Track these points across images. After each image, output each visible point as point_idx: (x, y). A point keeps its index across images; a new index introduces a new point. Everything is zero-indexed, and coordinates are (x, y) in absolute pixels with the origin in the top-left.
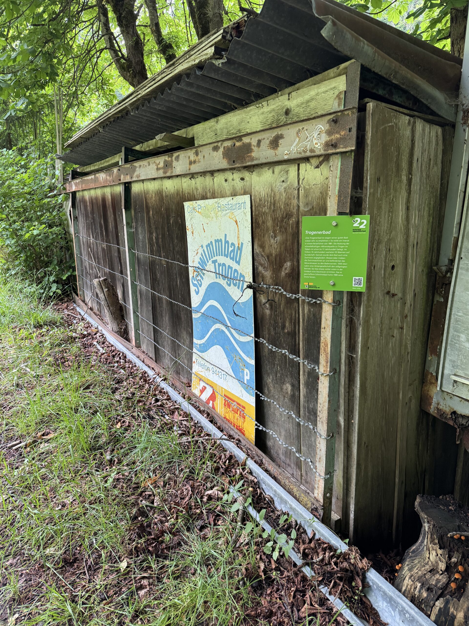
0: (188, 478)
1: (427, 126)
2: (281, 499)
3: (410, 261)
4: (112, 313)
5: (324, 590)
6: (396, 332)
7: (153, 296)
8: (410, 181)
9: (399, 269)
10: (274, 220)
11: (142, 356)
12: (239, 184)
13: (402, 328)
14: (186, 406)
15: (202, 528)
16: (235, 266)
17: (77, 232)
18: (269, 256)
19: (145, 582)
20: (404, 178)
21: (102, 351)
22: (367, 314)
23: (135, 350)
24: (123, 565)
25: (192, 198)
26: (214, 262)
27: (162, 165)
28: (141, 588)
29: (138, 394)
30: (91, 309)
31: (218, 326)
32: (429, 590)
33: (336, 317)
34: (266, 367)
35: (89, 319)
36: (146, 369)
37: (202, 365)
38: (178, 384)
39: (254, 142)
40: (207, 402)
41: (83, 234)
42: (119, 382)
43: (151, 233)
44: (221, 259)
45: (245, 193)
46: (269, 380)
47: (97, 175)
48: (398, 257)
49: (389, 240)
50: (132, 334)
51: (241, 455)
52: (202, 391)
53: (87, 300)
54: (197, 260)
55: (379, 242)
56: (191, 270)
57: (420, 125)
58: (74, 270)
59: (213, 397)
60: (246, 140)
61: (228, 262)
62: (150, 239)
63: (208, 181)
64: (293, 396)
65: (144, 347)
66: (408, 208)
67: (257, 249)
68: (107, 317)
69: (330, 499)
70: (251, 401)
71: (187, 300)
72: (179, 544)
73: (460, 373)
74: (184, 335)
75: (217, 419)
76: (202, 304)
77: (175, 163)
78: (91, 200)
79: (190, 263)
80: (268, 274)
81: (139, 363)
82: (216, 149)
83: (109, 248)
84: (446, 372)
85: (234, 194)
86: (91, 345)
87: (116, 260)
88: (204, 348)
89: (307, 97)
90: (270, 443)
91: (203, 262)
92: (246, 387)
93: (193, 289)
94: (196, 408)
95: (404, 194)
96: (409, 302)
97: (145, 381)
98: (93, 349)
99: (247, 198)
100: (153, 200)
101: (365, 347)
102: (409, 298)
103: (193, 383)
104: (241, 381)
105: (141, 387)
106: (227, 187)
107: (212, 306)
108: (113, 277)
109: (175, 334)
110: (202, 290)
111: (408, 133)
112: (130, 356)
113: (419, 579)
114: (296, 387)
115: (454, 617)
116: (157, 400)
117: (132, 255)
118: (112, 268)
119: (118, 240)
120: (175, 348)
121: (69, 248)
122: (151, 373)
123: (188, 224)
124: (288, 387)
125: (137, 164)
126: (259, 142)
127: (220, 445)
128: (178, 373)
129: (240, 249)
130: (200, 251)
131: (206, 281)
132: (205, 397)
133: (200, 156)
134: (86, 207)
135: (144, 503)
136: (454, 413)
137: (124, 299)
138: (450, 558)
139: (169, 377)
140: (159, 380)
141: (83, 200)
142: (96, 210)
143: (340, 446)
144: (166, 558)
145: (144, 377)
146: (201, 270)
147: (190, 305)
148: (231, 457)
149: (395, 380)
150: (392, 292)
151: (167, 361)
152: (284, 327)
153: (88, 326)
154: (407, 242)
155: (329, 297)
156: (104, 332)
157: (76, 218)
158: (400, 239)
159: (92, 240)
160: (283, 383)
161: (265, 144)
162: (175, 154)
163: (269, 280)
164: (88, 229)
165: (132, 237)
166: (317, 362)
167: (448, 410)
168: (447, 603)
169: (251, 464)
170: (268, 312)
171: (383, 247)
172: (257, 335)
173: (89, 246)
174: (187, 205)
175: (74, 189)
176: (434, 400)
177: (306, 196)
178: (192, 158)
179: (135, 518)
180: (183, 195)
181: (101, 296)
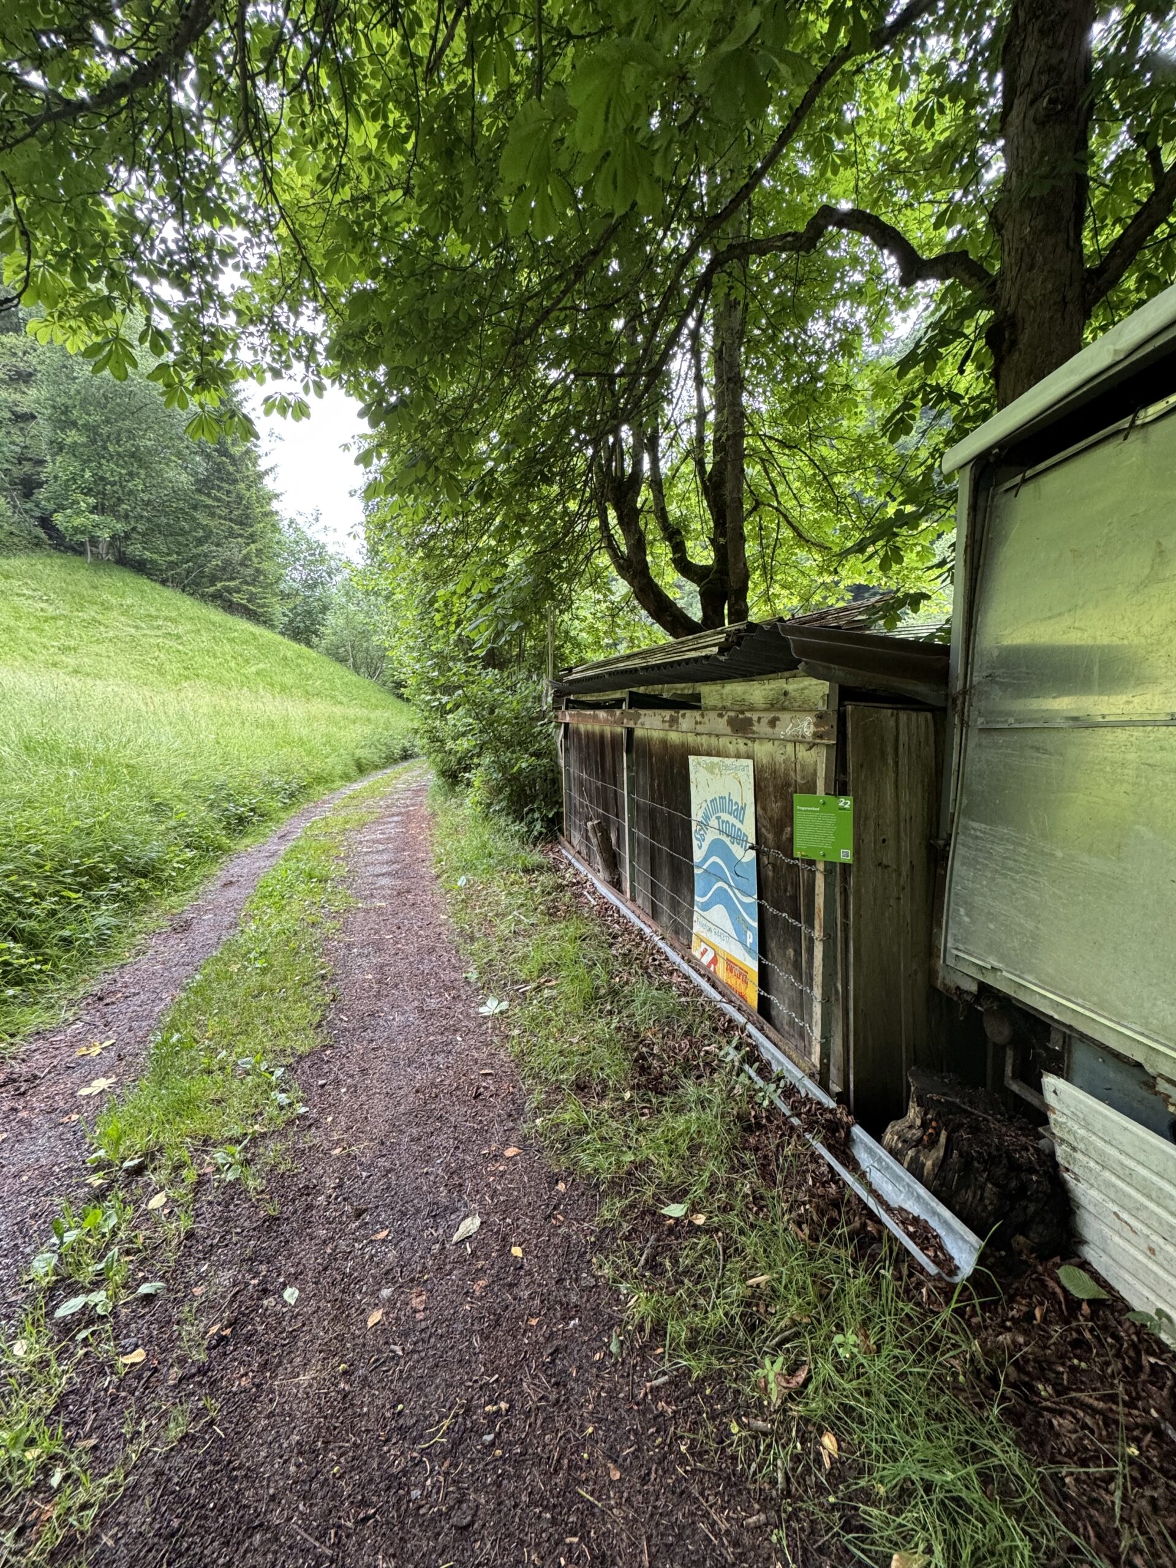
0: (686, 1034)
1: (914, 715)
2: (778, 1061)
3: (903, 835)
4: (605, 861)
5: (808, 1136)
6: (892, 902)
7: (652, 845)
8: (896, 763)
9: (891, 842)
10: (775, 786)
11: (638, 912)
12: (742, 748)
13: (899, 899)
14: (685, 967)
15: (699, 1077)
16: (738, 825)
17: (567, 764)
18: (771, 819)
19: (646, 1111)
20: (890, 761)
21: (593, 902)
22: (858, 884)
23: (629, 903)
24: (627, 1095)
25: (697, 752)
26: (718, 818)
27: (667, 718)
28: (643, 1115)
29: (637, 952)
30: (579, 853)
31: (720, 884)
32: (905, 1141)
33: (828, 885)
34: (770, 931)
35: (577, 865)
36: (642, 926)
37: (704, 926)
38: (676, 945)
39: (755, 718)
40: (709, 966)
41: (574, 770)
42: (615, 937)
43: (652, 780)
44: (725, 816)
45: (748, 757)
46: (773, 945)
47: (597, 712)
48: (890, 833)
49: (878, 816)
50: (627, 885)
51: (741, 1019)
52: (703, 954)
53: (575, 842)
54: (701, 813)
55: (867, 818)
56: (694, 824)
57: (903, 716)
58: (561, 806)
59: (714, 961)
60: (748, 714)
61: (732, 820)
62: (652, 786)
63: (713, 740)
64: (796, 961)
65: (639, 901)
66: (897, 787)
67: (760, 812)
68: (599, 862)
69: (828, 1065)
70: (753, 965)
71: (689, 853)
72: (676, 1087)
73: (961, 947)
74: (685, 891)
75: (718, 983)
76: (705, 860)
77: (681, 720)
78: (587, 733)
79: (693, 817)
80: (770, 836)
81: (634, 919)
82: (721, 716)
83: (605, 788)
84: (949, 945)
85: (738, 756)
86: (582, 895)
87: (611, 802)
88: (706, 907)
89: (801, 685)
90: (774, 1013)
91: (707, 817)
92: (749, 951)
93: (695, 843)
94: (697, 971)
95: (892, 775)
96: (904, 873)
97: (642, 938)
98: (582, 899)
99: (750, 762)
100: (656, 748)
101: (857, 913)
102: (905, 869)
103: (694, 945)
104: (744, 945)
105: (638, 945)
106: (731, 748)
107: (714, 863)
108: (607, 819)
109: (675, 889)
110: (705, 845)
111: (892, 723)
112: (624, 910)
113: (897, 1133)
114: (798, 953)
115: (924, 1165)
116: (654, 960)
117: (631, 800)
118: (606, 809)
119: (615, 780)
120: (675, 906)
121: (555, 782)
122: (647, 930)
123: (692, 777)
124: (791, 952)
125: (642, 712)
126: (759, 719)
127: (720, 1009)
128: (677, 933)
129: (743, 809)
130: (704, 805)
131: (711, 836)
132: (706, 960)
133: (706, 719)
134: (580, 739)
135: (644, 1050)
136: (958, 988)
137: (618, 845)
138: (926, 1114)
139: (667, 936)
140: (656, 939)
141: (577, 732)
142: (591, 745)
143: (838, 1013)
144: (664, 1095)
145: (641, 934)
146: (704, 825)
147: (692, 860)
148: (730, 1021)
149: (895, 949)
150: (885, 862)
151: (665, 919)
152: (786, 891)
153: (577, 874)
154: (898, 816)
155: (821, 866)
156: (595, 881)
157: (567, 750)
158: (890, 816)
159: (585, 776)
160: (786, 948)
161: (765, 721)
162: (682, 712)
163: (771, 842)
164: (581, 763)
165: (632, 781)
166: (813, 928)
167: (952, 985)
168: (918, 1152)
169: (750, 1028)
170: (770, 874)
171: (871, 824)
172: (760, 897)
173: (581, 784)
174: (691, 758)
175: (568, 719)
176: (941, 974)
177: (802, 770)
178: (699, 719)
179: (636, 1061)
180: (688, 747)
181: (594, 840)
